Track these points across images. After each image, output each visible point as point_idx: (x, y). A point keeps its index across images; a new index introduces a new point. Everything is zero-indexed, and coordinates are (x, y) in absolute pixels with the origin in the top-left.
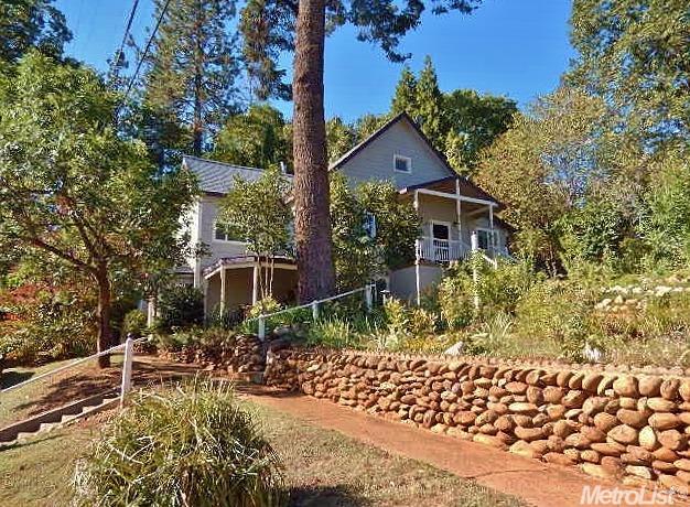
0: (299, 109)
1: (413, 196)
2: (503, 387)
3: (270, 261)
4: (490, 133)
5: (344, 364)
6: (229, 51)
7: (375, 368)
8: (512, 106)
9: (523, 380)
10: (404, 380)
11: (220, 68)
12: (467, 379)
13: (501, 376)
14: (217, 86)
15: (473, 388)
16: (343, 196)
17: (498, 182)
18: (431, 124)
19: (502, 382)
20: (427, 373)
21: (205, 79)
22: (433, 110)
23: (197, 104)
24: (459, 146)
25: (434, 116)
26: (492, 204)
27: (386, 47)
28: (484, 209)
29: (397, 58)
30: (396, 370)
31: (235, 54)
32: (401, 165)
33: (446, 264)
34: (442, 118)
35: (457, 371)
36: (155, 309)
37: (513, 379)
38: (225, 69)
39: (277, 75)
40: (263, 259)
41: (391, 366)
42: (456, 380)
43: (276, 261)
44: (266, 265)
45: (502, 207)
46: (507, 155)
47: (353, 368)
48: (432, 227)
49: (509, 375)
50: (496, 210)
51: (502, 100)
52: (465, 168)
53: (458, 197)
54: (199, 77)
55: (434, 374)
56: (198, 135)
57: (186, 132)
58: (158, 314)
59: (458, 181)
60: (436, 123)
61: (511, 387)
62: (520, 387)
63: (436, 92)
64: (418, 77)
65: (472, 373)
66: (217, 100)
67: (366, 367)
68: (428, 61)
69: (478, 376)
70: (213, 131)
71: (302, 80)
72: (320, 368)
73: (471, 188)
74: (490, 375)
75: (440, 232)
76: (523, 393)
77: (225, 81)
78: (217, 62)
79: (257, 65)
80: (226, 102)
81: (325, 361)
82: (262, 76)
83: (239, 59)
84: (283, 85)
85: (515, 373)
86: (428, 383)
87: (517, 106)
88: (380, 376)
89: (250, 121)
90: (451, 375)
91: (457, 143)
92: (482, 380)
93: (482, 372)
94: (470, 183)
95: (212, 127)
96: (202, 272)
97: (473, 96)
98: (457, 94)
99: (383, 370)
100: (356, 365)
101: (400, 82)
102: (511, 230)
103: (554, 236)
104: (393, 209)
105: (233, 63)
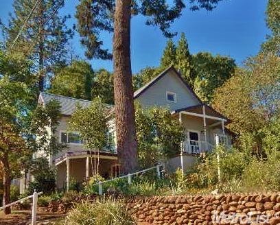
0: (117, 65)
1: (178, 115)
2: (244, 205)
3: (97, 154)
4: (219, 78)
5: (155, 202)
6: (61, 28)
7: (174, 203)
8: (232, 62)
9: (254, 200)
10: (191, 207)
11: (54, 38)
12: (225, 203)
13: (243, 199)
14: (53, 50)
15: (228, 207)
16: (141, 115)
17: (226, 107)
18: (185, 73)
19: (243, 202)
20: (204, 202)
21: (46, 45)
22: (186, 65)
23: (41, 60)
24: (201, 86)
25: (187, 68)
26: (223, 120)
27: (162, 29)
28: (219, 123)
29: (169, 35)
30: (186, 202)
31: (64, 30)
32: (171, 97)
33: (198, 155)
34: (192, 70)
35: (220, 199)
36: (25, 184)
37: (249, 201)
38: (57, 39)
39: (98, 44)
40: (93, 153)
41: (183, 200)
42: (220, 204)
43: (101, 154)
44: (95, 156)
45: (229, 121)
46: (231, 91)
47: (161, 204)
48: (188, 134)
49: (247, 199)
50: (226, 124)
51: (226, 59)
52: (206, 99)
53: (204, 116)
54: (42, 44)
55: (208, 202)
56: (41, 80)
57: (34, 78)
58: (27, 187)
59: (204, 107)
60: (188, 72)
61: (248, 204)
62: (252, 204)
63: (188, 54)
64: (177, 46)
65: (228, 199)
66: (53, 58)
67: (169, 203)
68: (183, 35)
69: (231, 200)
70: (50, 77)
71: (119, 49)
72: (141, 206)
73: (211, 111)
74: (237, 200)
75: (194, 136)
76: (255, 207)
77: (58, 47)
78: (53, 35)
79: (87, 39)
80: (59, 59)
81: (144, 202)
82: (89, 45)
83: (66, 33)
84: (101, 50)
85: (250, 197)
86: (204, 207)
87: (235, 62)
88: (177, 206)
89: (73, 71)
90: (217, 202)
91: (201, 85)
92: (233, 203)
93: (233, 199)
94: (210, 108)
95: (49, 74)
96: (54, 161)
97: (209, 56)
98: (200, 55)
99: (179, 203)
100: (163, 202)
101: (166, 48)
102: (234, 135)
103: (259, 139)
104: (169, 123)
105: (63, 35)
